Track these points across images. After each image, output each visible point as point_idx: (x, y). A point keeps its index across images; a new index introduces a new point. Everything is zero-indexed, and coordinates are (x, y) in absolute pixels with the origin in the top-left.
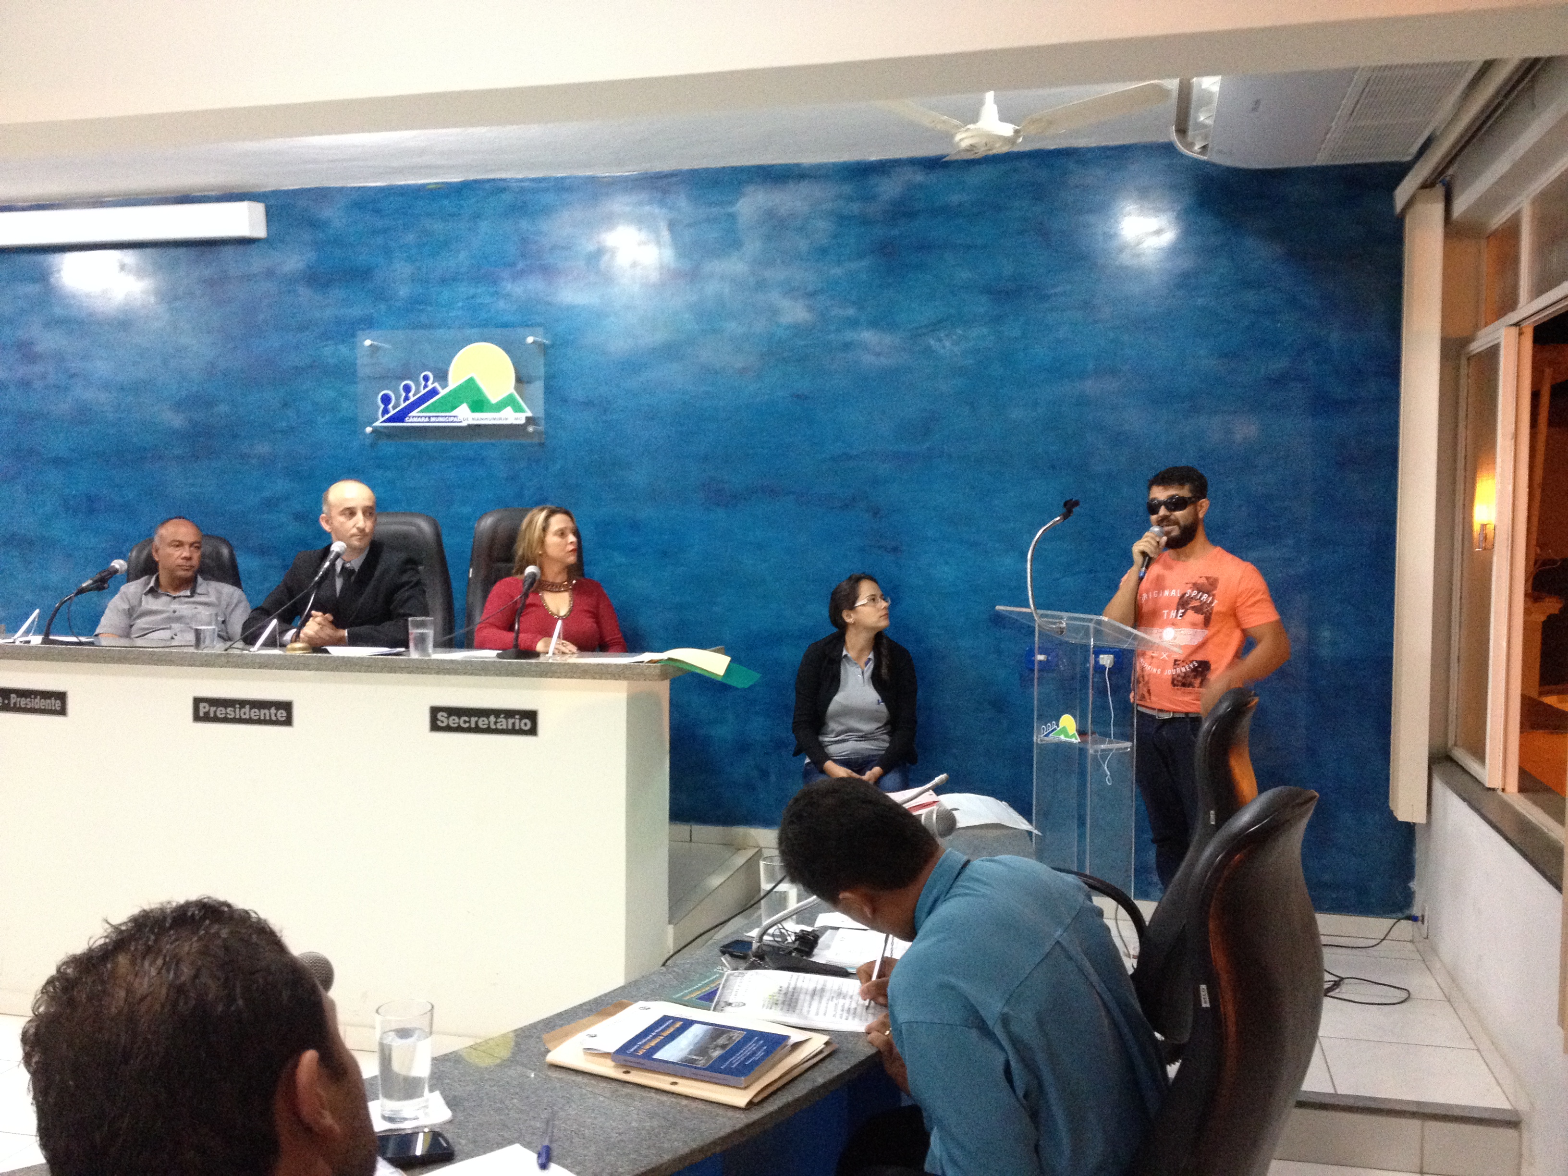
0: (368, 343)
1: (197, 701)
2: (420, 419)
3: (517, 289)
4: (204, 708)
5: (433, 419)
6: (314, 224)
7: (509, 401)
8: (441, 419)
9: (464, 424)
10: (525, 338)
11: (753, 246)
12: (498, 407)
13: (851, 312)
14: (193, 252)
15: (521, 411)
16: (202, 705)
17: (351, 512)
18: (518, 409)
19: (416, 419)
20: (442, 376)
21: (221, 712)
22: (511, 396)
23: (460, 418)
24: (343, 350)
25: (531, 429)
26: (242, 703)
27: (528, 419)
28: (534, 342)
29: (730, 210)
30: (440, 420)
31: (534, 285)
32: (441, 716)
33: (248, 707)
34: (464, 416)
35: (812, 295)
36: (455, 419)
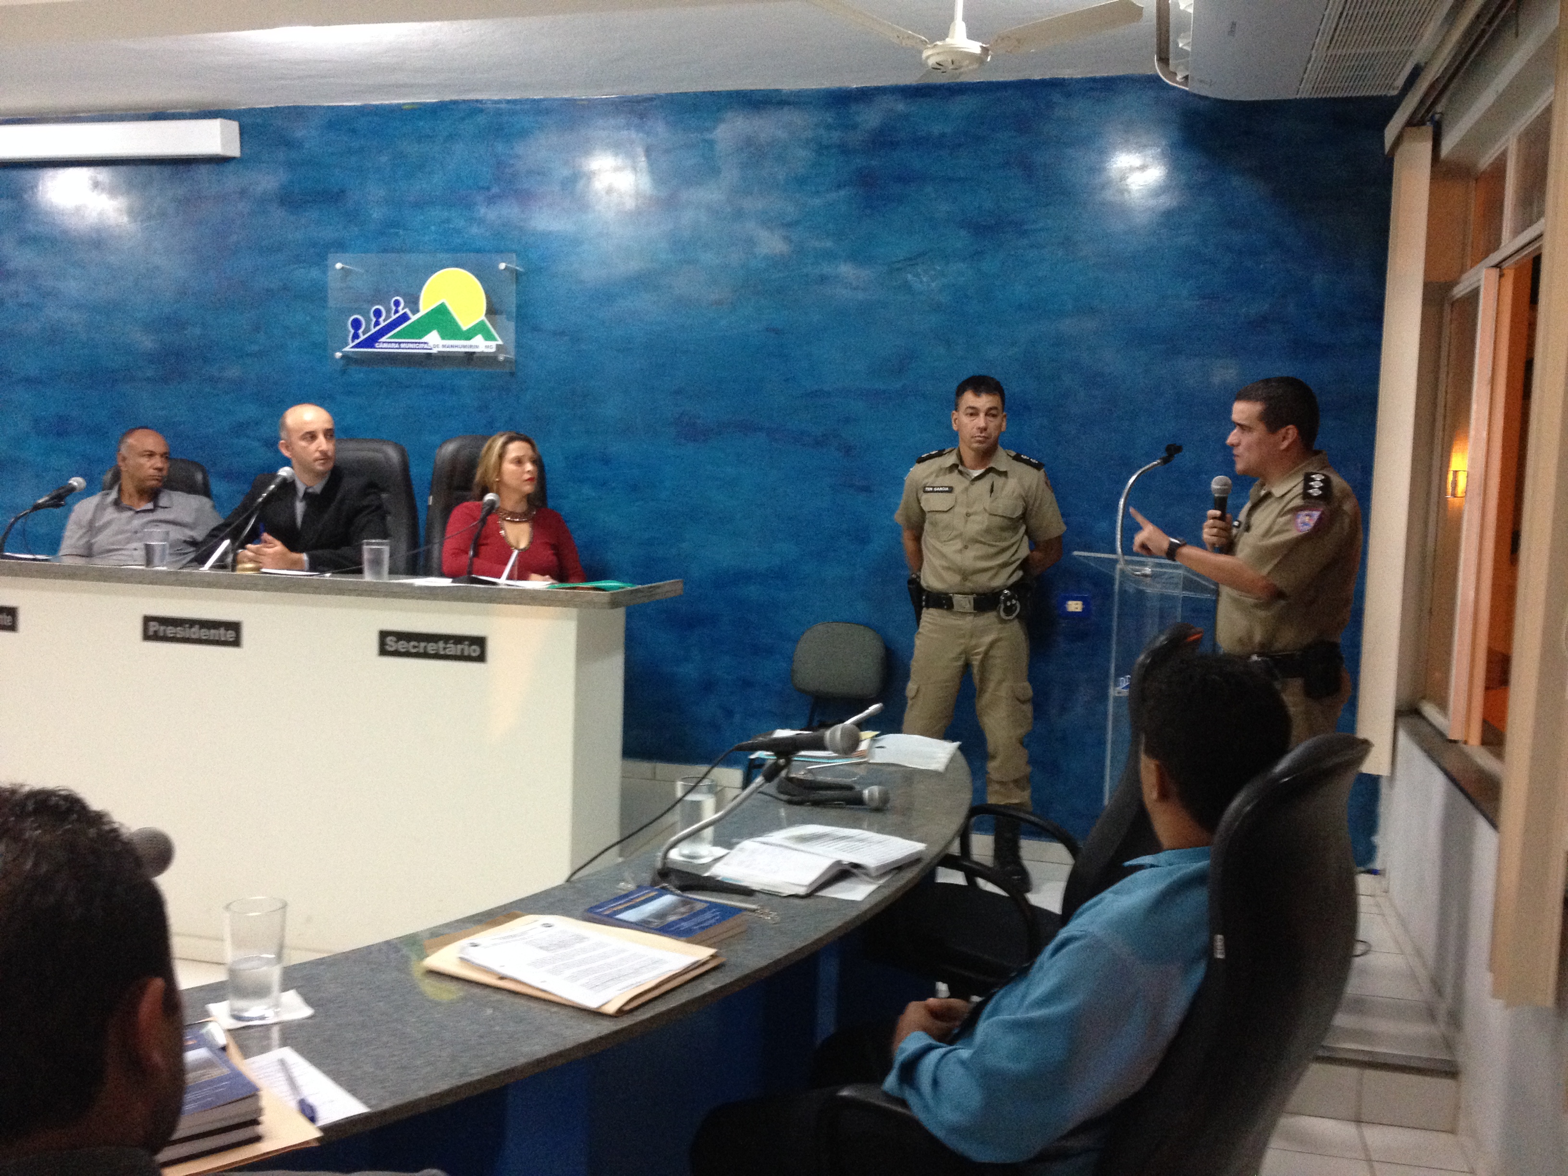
0: (339, 266)
1: (147, 620)
2: (389, 346)
3: (490, 214)
4: (153, 626)
5: (402, 346)
6: (289, 144)
7: (478, 329)
8: (411, 346)
9: (434, 351)
10: (498, 264)
11: (731, 175)
12: (468, 335)
13: (829, 244)
14: (167, 171)
15: (494, 339)
16: (152, 623)
17: (312, 436)
18: (488, 337)
19: (386, 345)
20: (413, 303)
21: (170, 631)
22: (482, 323)
23: (431, 344)
24: (315, 273)
25: (501, 358)
26: (192, 623)
27: (498, 346)
28: (506, 268)
29: (708, 136)
30: (409, 347)
31: (509, 211)
32: (390, 640)
33: (197, 626)
34: (434, 342)
35: (789, 225)
36: (426, 346)
